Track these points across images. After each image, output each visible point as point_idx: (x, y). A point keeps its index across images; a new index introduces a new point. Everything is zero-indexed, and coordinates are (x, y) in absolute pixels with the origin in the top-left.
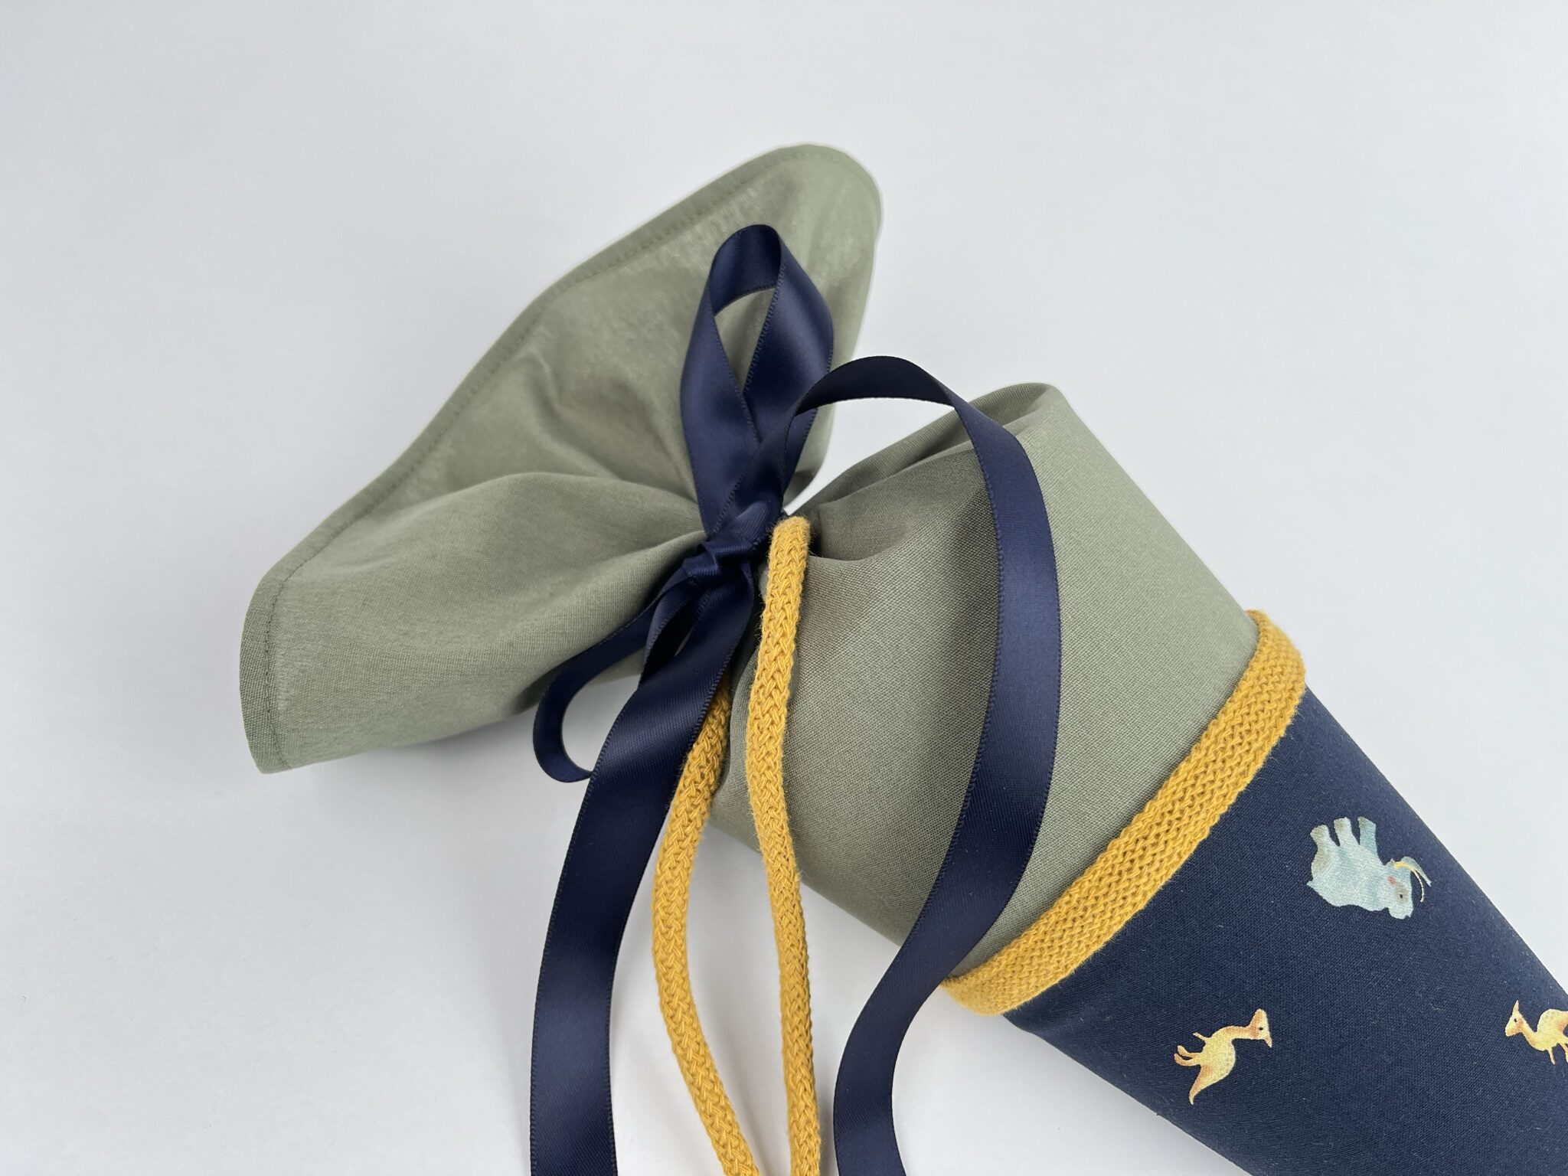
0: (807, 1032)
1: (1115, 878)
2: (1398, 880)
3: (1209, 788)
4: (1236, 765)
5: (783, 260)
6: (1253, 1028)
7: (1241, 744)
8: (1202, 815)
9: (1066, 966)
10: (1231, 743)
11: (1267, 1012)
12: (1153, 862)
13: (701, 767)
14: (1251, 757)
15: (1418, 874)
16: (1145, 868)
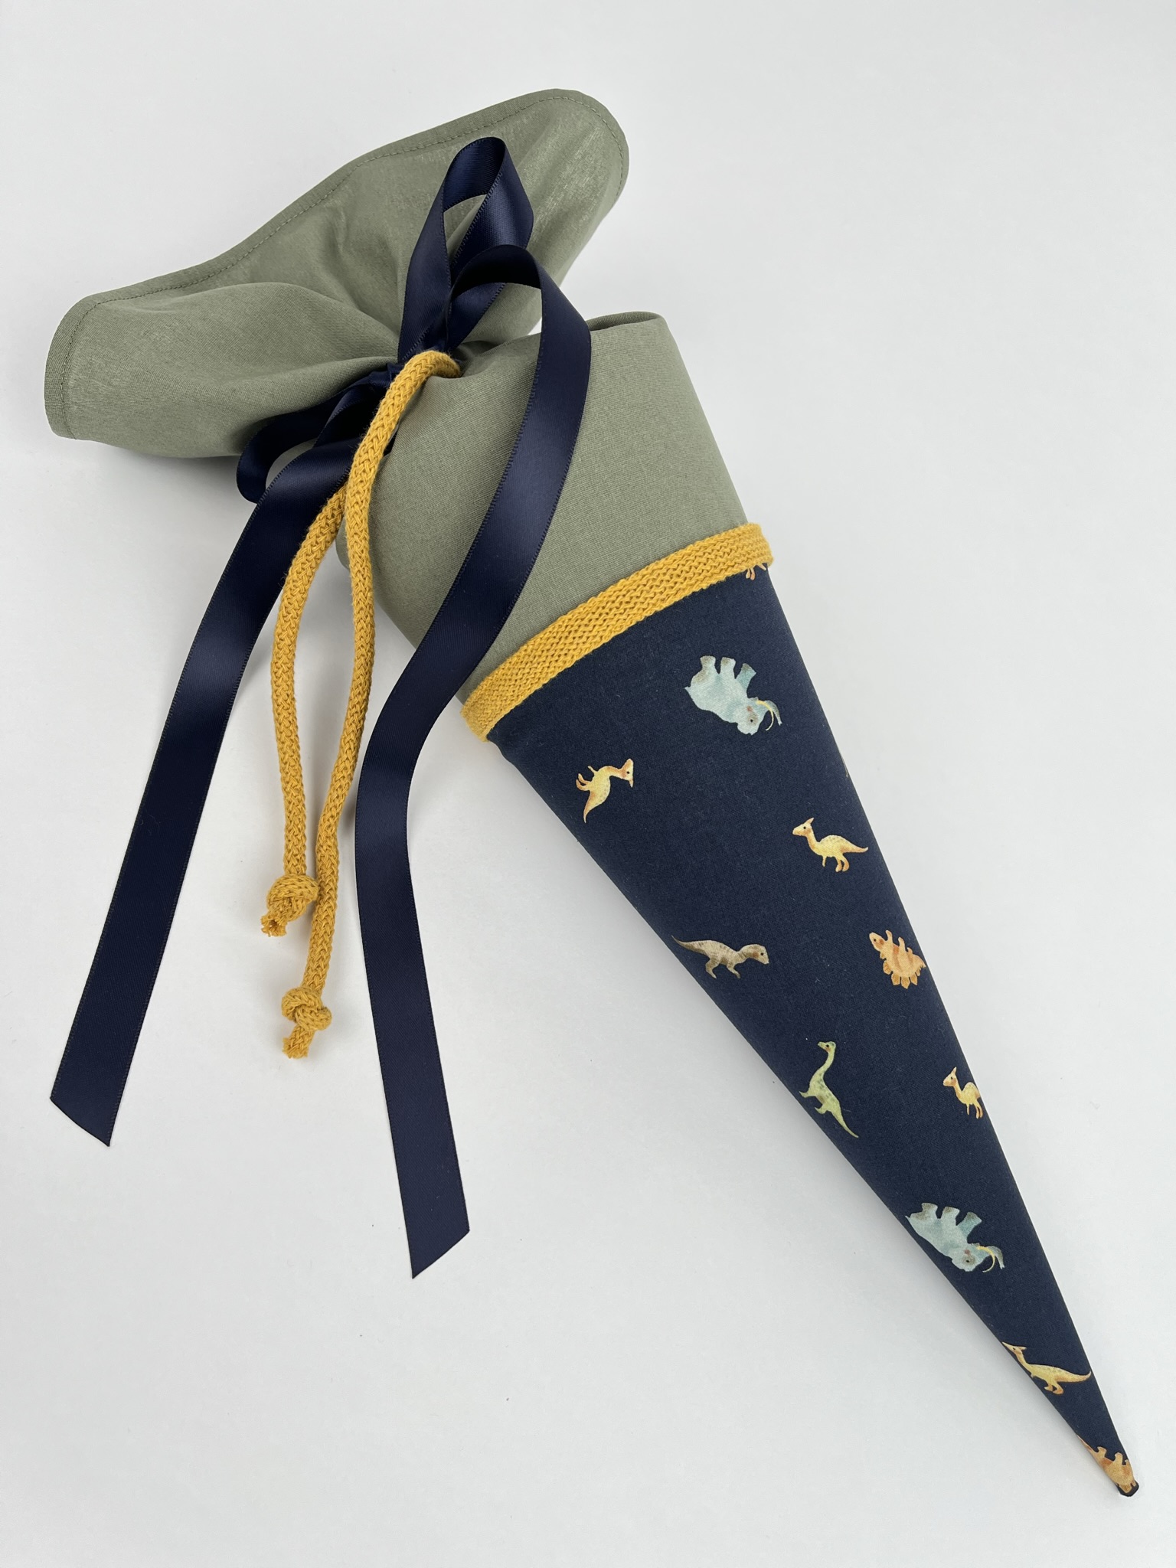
0: (361, 712)
1: (557, 640)
2: (755, 711)
3: (634, 600)
5: (502, 168)
6: (624, 771)
7: (668, 581)
8: (624, 616)
9: (518, 696)
10: (661, 577)
12: (582, 636)
14: (673, 591)
15: (774, 715)
16: (577, 639)
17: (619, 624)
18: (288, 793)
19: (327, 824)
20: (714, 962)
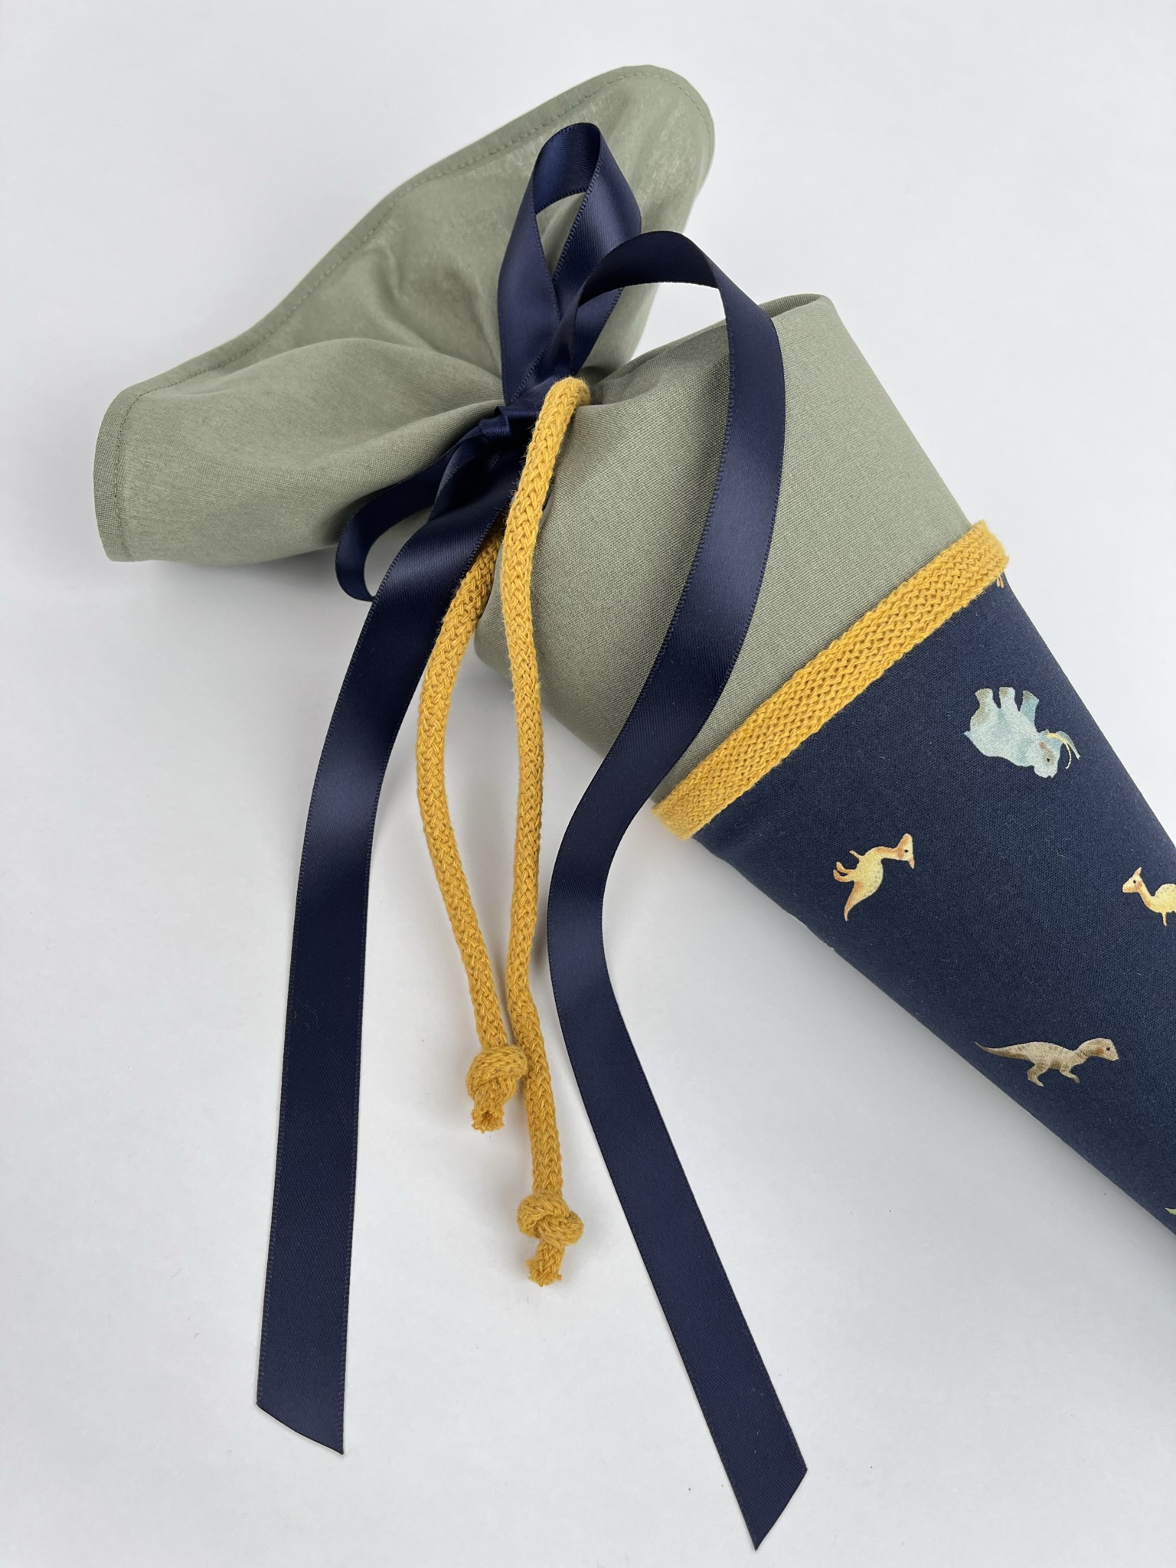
0: (536, 830)
1: (796, 702)
2: (1049, 747)
3: (887, 636)
4: (916, 621)
5: (601, 155)
6: (900, 850)
7: (924, 605)
8: (879, 658)
9: (748, 779)
10: (915, 602)
11: (912, 836)
12: (829, 691)
13: (471, 591)
14: (932, 616)
15: (1070, 747)
16: (822, 696)
17: (874, 668)
18: (466, 945)
19: (517, 974)
20: (1040, 1068)
